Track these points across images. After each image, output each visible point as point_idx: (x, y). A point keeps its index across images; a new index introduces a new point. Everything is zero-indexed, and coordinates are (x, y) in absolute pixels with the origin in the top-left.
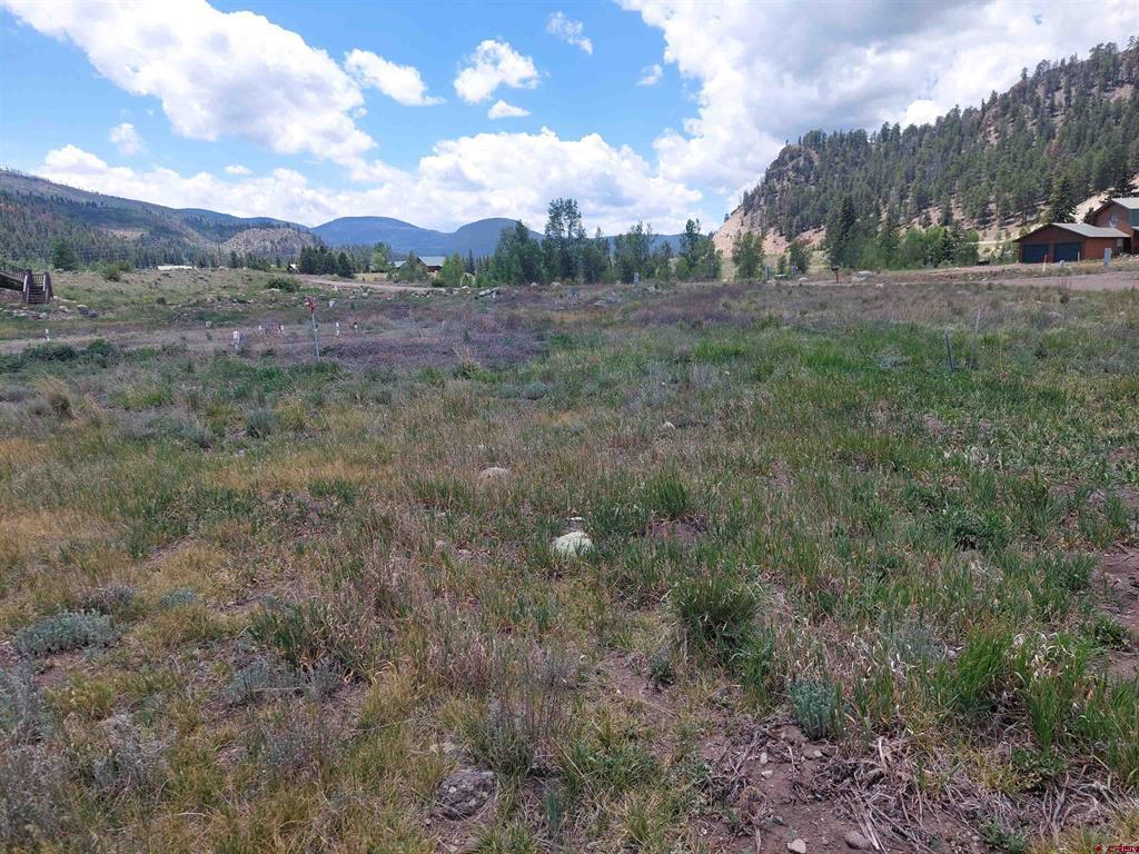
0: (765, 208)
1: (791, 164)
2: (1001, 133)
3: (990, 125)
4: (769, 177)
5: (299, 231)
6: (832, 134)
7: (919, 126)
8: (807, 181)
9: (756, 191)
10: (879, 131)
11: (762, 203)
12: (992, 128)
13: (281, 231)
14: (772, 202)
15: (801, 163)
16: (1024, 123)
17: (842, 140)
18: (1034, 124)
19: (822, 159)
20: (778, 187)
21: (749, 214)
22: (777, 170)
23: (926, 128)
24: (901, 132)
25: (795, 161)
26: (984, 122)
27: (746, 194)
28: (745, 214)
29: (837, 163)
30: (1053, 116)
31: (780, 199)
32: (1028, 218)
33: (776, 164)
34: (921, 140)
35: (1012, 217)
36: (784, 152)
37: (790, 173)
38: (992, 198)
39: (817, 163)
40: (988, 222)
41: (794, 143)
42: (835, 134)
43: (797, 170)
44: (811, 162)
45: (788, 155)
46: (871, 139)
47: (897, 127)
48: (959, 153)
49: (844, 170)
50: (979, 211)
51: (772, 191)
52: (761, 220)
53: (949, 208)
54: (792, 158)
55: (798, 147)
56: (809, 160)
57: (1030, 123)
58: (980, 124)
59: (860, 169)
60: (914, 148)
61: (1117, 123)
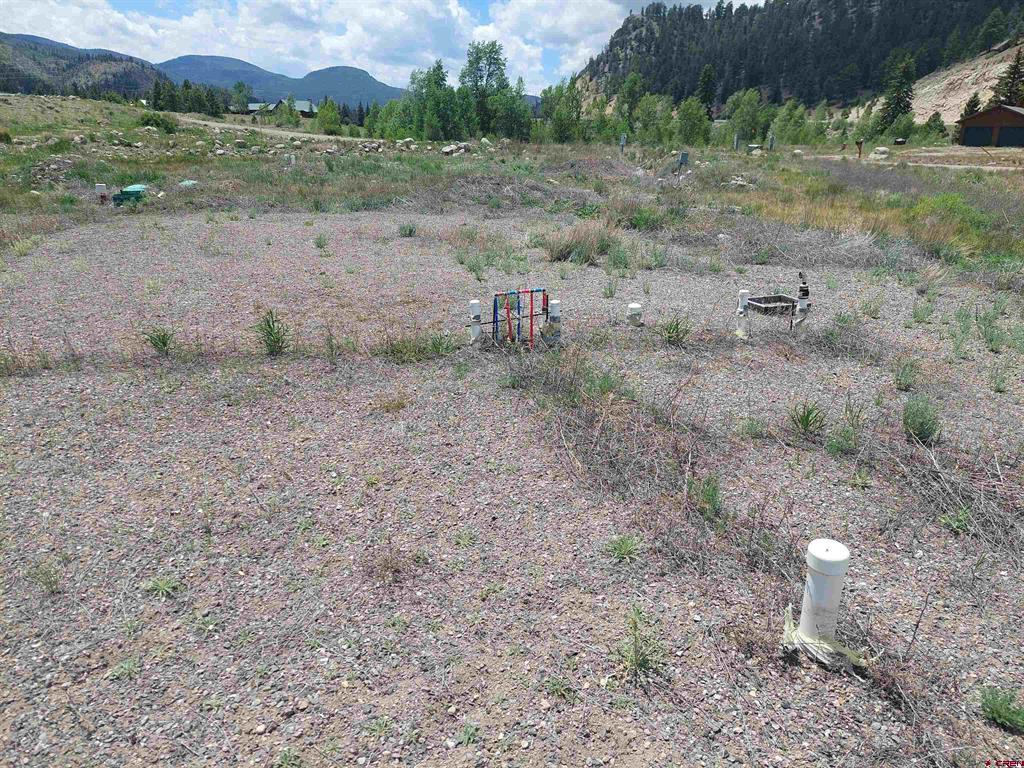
0: (609, 75)
1: (634, 34)
2: (824, 18)
3: (815, 10)
4: (613, 44)
5: (143, 66)
6: (672, 7)
7: (749, 7)
8: (648, 50)
9: (600, 59)
10: (713, 9)
11: (606, 70)
12: (817, 14)
13: (124, 65)
14: (617, 69)
15: (644, 33)
16: (846, 11)
17: (681, 14)
18: (853, 13)
19: (663, 31)
20: (622, 55)
21: (594, 80)
22: (620, 39)
23: (755, 9)
24: (734, 11)
25: (638, 31)
26: (809, 7)
27: (591, 60)
28: (591, 80)
29: (676, 36)
30: (870, 6)
31: (623, 67)
32: (849, 101)
33: (620, 32)
34: (752, 20)
35: (835, 98)
36: (628, 21)
37: (633, 43)
38: (817, 79)
39: (657, 35)
40: (813, 102)
41: (637, 13)
42: (675, 7)
43: (639, 39)
44: (652, 33)
45: (631, 24)
46: (706, 16)
47: (730, 6)
48: (787, 36)
49: (682, 44)
50: (806, 91)
51: (616, 58)
52: (606, 86)
53: (778, 87)
54: (635, 28)
55: (640, 17)
56: (650, 31)
57: (850, 11)
58: (805, 8)
59: (697, 43)
60: (745, 28)
61: (925, 18)
